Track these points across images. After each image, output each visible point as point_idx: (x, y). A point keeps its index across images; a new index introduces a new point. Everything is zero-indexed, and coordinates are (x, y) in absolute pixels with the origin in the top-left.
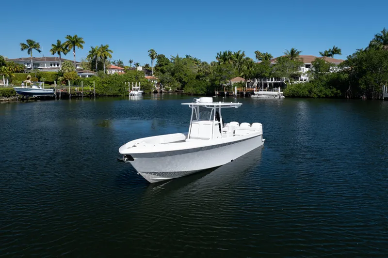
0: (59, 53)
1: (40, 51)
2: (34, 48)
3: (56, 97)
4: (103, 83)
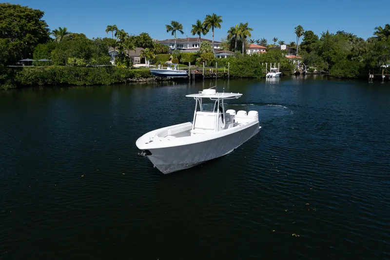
0: (199, 33)
1: (182, 33)
2: (178, 29)
3: (190, 78)
4: (239, 64)
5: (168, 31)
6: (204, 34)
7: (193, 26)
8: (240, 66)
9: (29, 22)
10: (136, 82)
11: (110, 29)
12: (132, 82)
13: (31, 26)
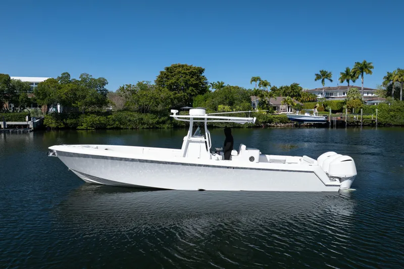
0: (348, 81)
1: (331, 81)
2: (326, 78)
3: (330, 124)
4: (391, 110)
5: (316, 80)
6: (354, 81)
7: (342, 73)
8: (392, 113)
9: (192, 77)
10: (274, 126)
11: (254, 80)
12: (270, 126)
13: (193, 81)
